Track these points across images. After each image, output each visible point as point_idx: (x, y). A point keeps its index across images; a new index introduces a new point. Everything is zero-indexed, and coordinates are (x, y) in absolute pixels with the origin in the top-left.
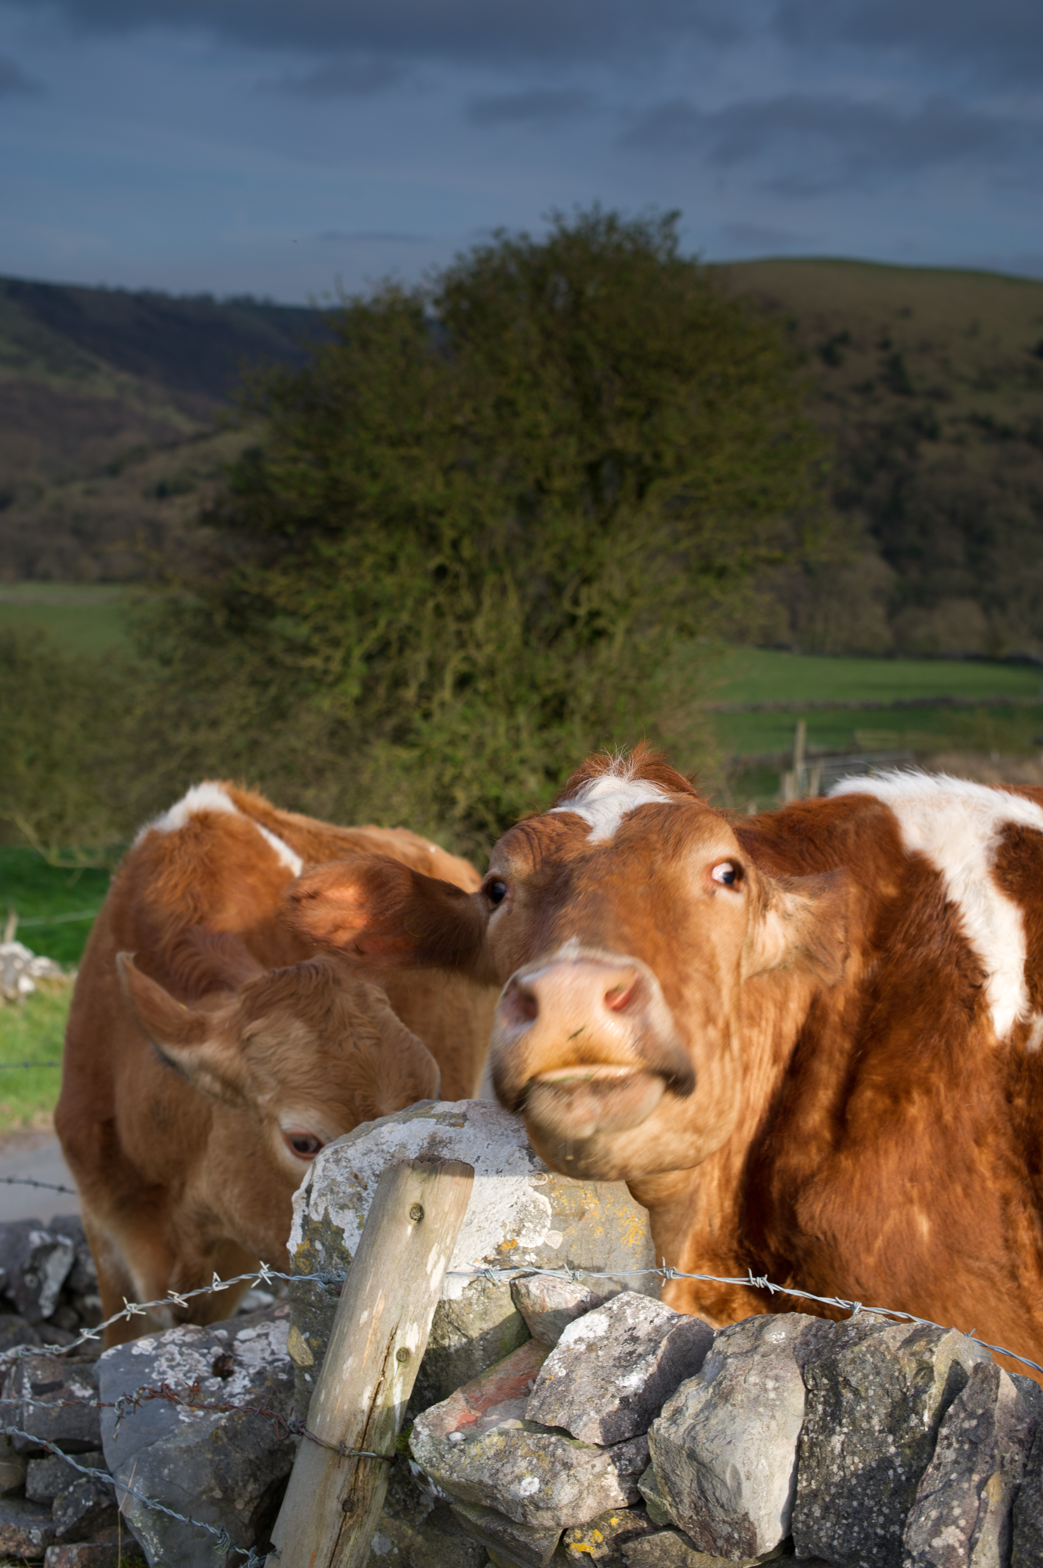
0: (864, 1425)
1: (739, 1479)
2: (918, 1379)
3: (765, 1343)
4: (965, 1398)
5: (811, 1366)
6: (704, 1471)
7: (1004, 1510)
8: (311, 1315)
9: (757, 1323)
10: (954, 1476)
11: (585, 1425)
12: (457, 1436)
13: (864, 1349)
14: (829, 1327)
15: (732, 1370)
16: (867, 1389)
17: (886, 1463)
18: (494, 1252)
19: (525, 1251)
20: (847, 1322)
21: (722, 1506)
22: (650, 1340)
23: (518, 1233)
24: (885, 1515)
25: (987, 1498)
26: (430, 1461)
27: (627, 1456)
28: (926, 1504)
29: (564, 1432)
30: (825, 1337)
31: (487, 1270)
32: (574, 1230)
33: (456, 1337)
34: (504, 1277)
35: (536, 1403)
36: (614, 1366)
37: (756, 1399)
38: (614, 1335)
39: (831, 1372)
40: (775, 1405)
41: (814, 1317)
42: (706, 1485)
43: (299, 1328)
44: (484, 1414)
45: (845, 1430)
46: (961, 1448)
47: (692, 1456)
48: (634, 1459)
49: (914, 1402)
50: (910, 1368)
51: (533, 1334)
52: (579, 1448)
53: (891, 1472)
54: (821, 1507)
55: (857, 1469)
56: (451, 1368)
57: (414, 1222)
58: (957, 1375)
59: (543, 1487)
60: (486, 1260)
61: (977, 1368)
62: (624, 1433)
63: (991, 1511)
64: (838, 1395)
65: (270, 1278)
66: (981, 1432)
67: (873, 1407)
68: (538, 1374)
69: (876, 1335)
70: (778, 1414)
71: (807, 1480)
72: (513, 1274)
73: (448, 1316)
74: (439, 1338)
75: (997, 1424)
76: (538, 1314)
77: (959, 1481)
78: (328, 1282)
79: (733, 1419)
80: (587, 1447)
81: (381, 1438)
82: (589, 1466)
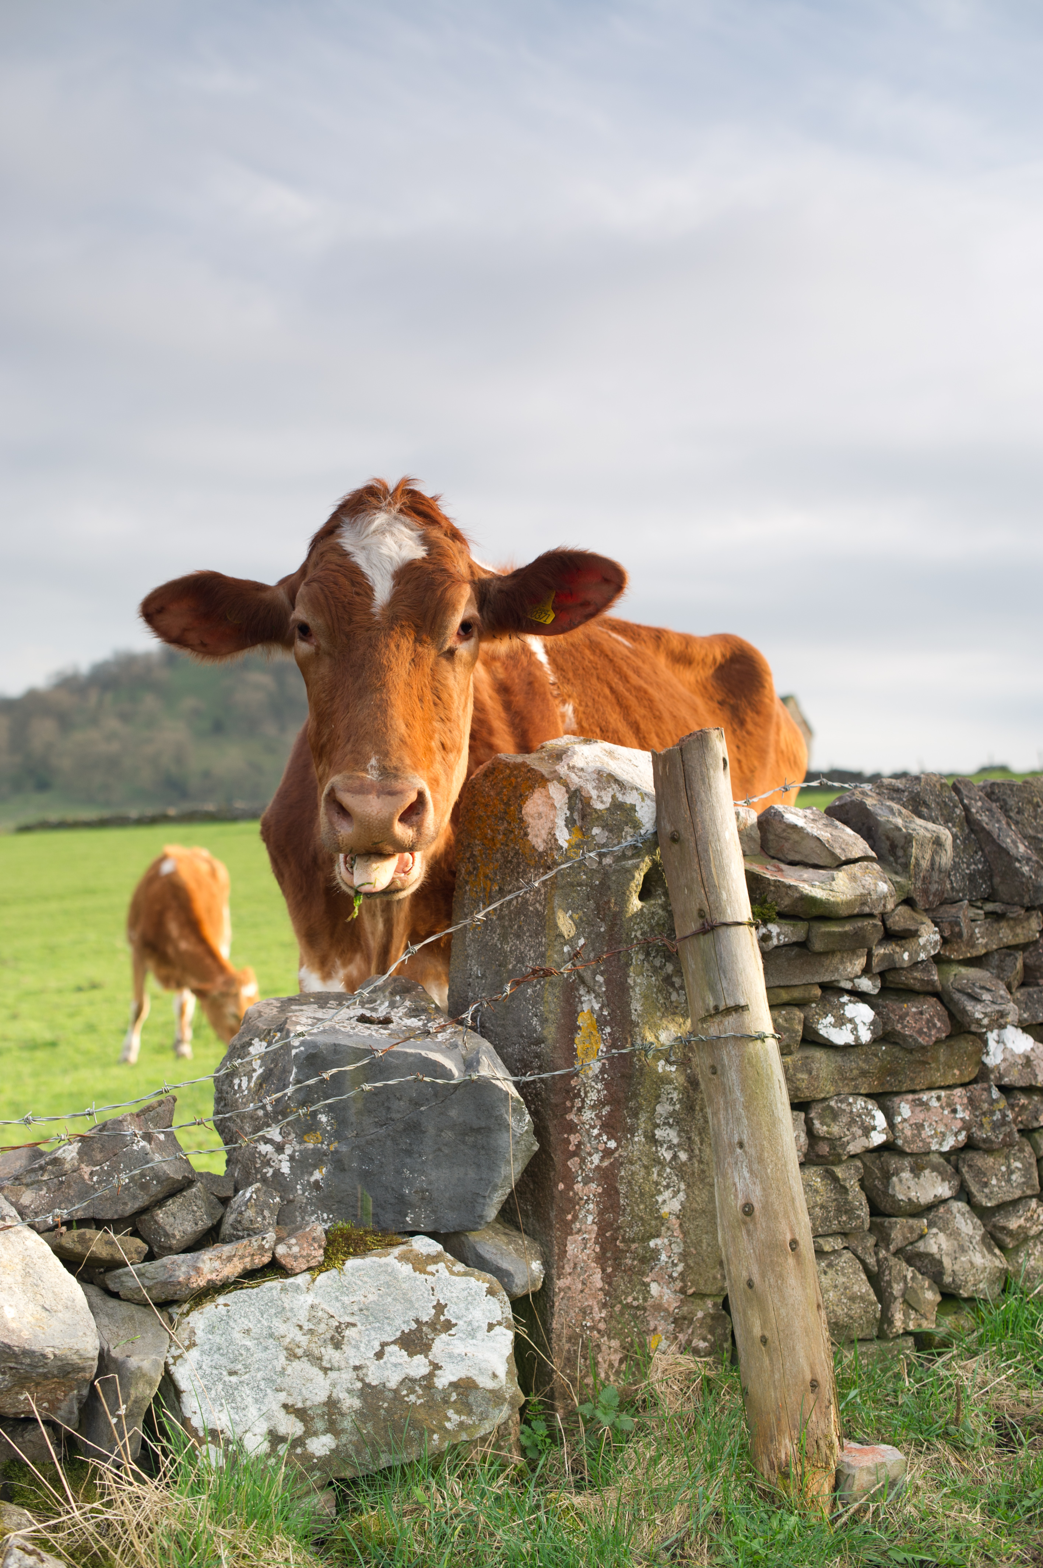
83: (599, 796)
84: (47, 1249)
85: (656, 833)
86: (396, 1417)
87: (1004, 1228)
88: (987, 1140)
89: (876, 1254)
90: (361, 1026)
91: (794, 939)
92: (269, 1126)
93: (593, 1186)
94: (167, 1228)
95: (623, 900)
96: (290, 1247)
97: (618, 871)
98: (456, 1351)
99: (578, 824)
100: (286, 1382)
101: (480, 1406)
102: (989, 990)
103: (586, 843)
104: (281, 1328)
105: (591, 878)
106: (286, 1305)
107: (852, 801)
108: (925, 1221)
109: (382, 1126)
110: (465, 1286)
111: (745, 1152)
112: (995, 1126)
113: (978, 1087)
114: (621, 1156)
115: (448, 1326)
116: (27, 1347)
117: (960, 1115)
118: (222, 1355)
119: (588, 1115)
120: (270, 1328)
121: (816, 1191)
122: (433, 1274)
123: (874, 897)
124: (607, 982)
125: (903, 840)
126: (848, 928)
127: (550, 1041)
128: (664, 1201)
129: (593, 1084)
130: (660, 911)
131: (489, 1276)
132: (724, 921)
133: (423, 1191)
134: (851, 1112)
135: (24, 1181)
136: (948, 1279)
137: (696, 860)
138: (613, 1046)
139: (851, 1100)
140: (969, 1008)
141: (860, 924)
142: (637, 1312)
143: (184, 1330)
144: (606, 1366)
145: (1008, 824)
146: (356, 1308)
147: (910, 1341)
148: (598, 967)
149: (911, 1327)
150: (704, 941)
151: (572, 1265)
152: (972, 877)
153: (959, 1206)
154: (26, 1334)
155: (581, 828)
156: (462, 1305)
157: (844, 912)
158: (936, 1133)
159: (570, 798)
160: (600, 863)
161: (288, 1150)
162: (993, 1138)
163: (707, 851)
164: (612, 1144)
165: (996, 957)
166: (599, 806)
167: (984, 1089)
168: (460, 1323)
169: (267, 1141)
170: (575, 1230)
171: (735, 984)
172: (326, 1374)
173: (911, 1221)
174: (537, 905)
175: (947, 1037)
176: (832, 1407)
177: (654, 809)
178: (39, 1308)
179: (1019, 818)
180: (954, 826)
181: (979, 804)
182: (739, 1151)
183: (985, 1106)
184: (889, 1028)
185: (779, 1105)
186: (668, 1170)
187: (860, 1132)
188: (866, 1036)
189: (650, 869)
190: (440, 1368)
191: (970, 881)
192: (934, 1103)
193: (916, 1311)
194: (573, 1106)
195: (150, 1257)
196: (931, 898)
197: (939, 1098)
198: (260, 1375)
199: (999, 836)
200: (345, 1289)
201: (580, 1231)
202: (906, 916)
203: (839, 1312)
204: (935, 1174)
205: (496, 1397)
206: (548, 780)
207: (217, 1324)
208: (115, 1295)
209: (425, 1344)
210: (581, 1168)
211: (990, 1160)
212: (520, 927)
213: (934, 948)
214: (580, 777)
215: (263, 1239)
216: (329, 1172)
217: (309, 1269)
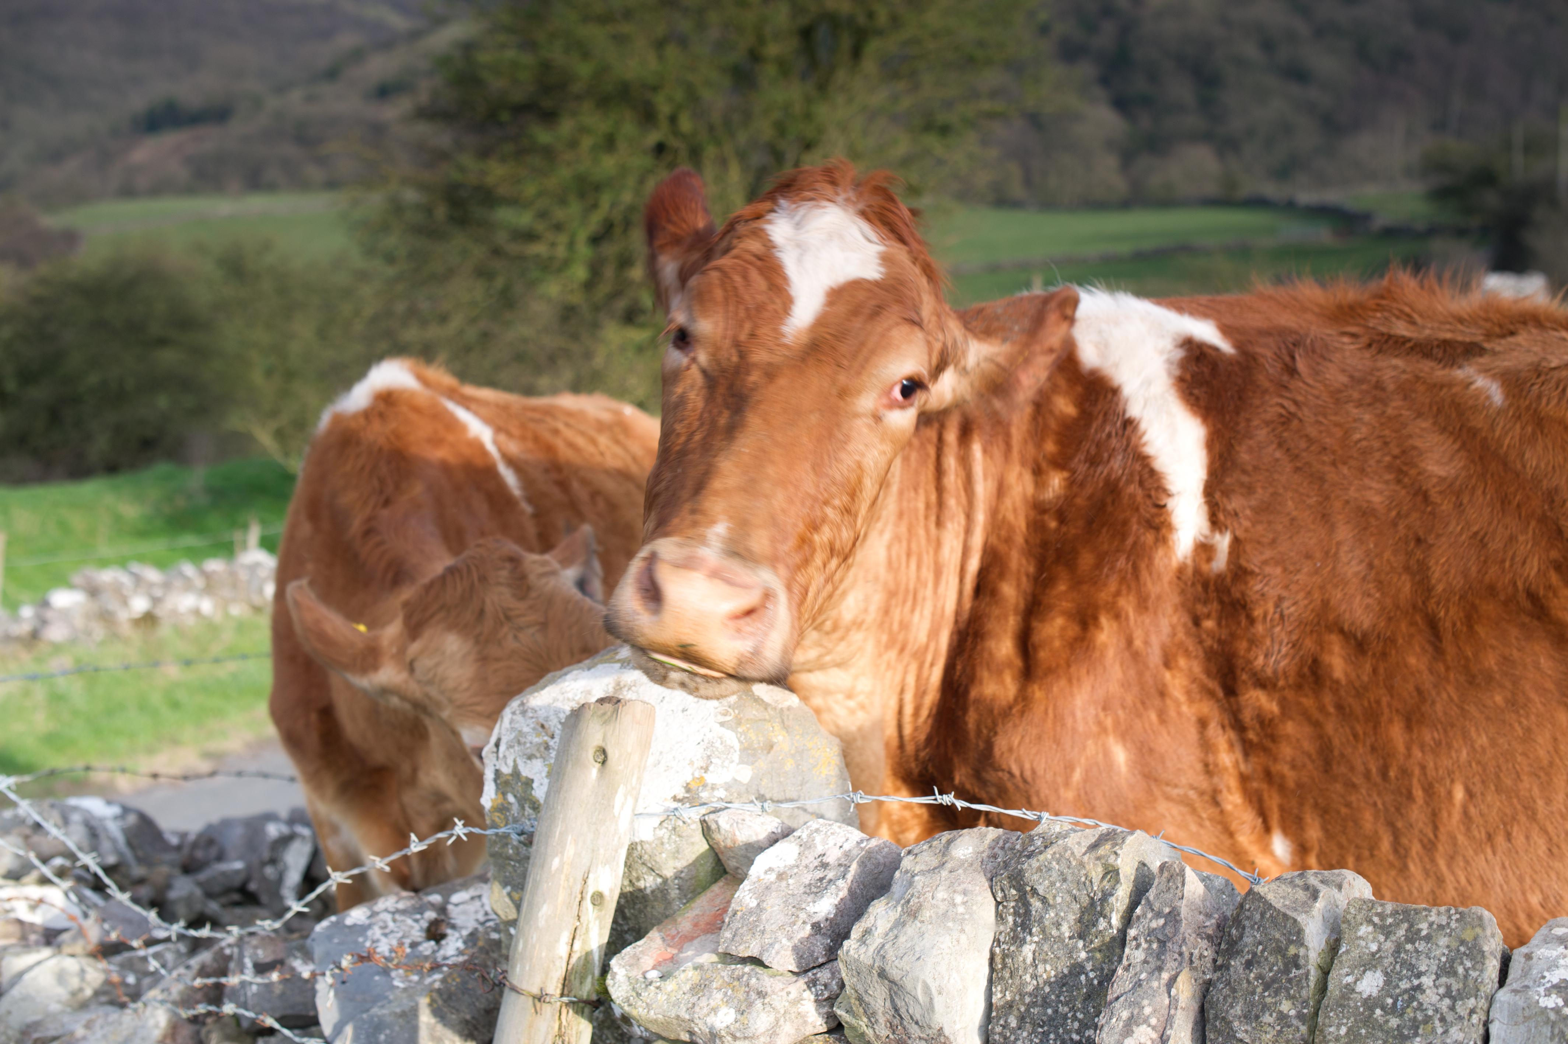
0: (1054, 932)
1: (931, 994)
2: (1105, 882)
3: (952, 859)
4: (1151, 898)
5: (999, 878)
6: (895, 989)
7: (1195, 1006)
8: (510, 869)
9: (944, 840)
10: (1143, 976)
11: (777, 953)
12: (653, 975)
13: (1049, 857)
14: (1017, 839)
15: (919, 887)
16: (1055, 897)
17: (1077, 969)
18: (683, 790)
19: (714, 788)
20: (1033, 833)
21: (917, 1023)
22: (840, 865)
23: (706, 770)
24: (1080, 1021)
25: (1177, 994)
26: (627, 1000)
27: (822, 981)
28: (1117, 1005)
29: (756, 961)
30: (1012, 849)
31: (676, 809)
32: (763, 763)
33: (651, 878)
34: (693, 815)
35: (728, 934)
36: (805, 893)
37: (945, 914)
38: (804, 863)
39: (1018, 882)
40: (964, 919)
41: (1001, 830)
42: (899, 1003)
43: (500, 882)
44: (681, 950)
45: (1036, 939)
46: (1150, 948)
47: (883, 974)
48: (830, 984)
49: (1102, 905)
50: (1096, 872)
51: (728, 870)
52: (773, 976)
53: (1083, 977)
54: (1017, 1018)
55: (1049, 977)
56: (649, 909)
57: (598, 765)
58: (1144, 876)
59: (739, 1017)
60: (675, 799)
61: (1162, 868)
62: (817, 958)
63: (1183, 1009)
64: (1027, 905)
65: (465, 834)
66: (1169, 930)
67: (1062, 914)
68: (729, 906)
69: (1060, 842)
70: (967, 928)
71: (1001, 992)
72: (703, 810)
73: (641, 858)
74: (634, 881)
75: (1184, 921)
76: (730, 849)
77: (1148, 980)
78: (521, 834)
79: (922, 935)
80: (782, 975)
81: (581, 983)
82: (784, 994)
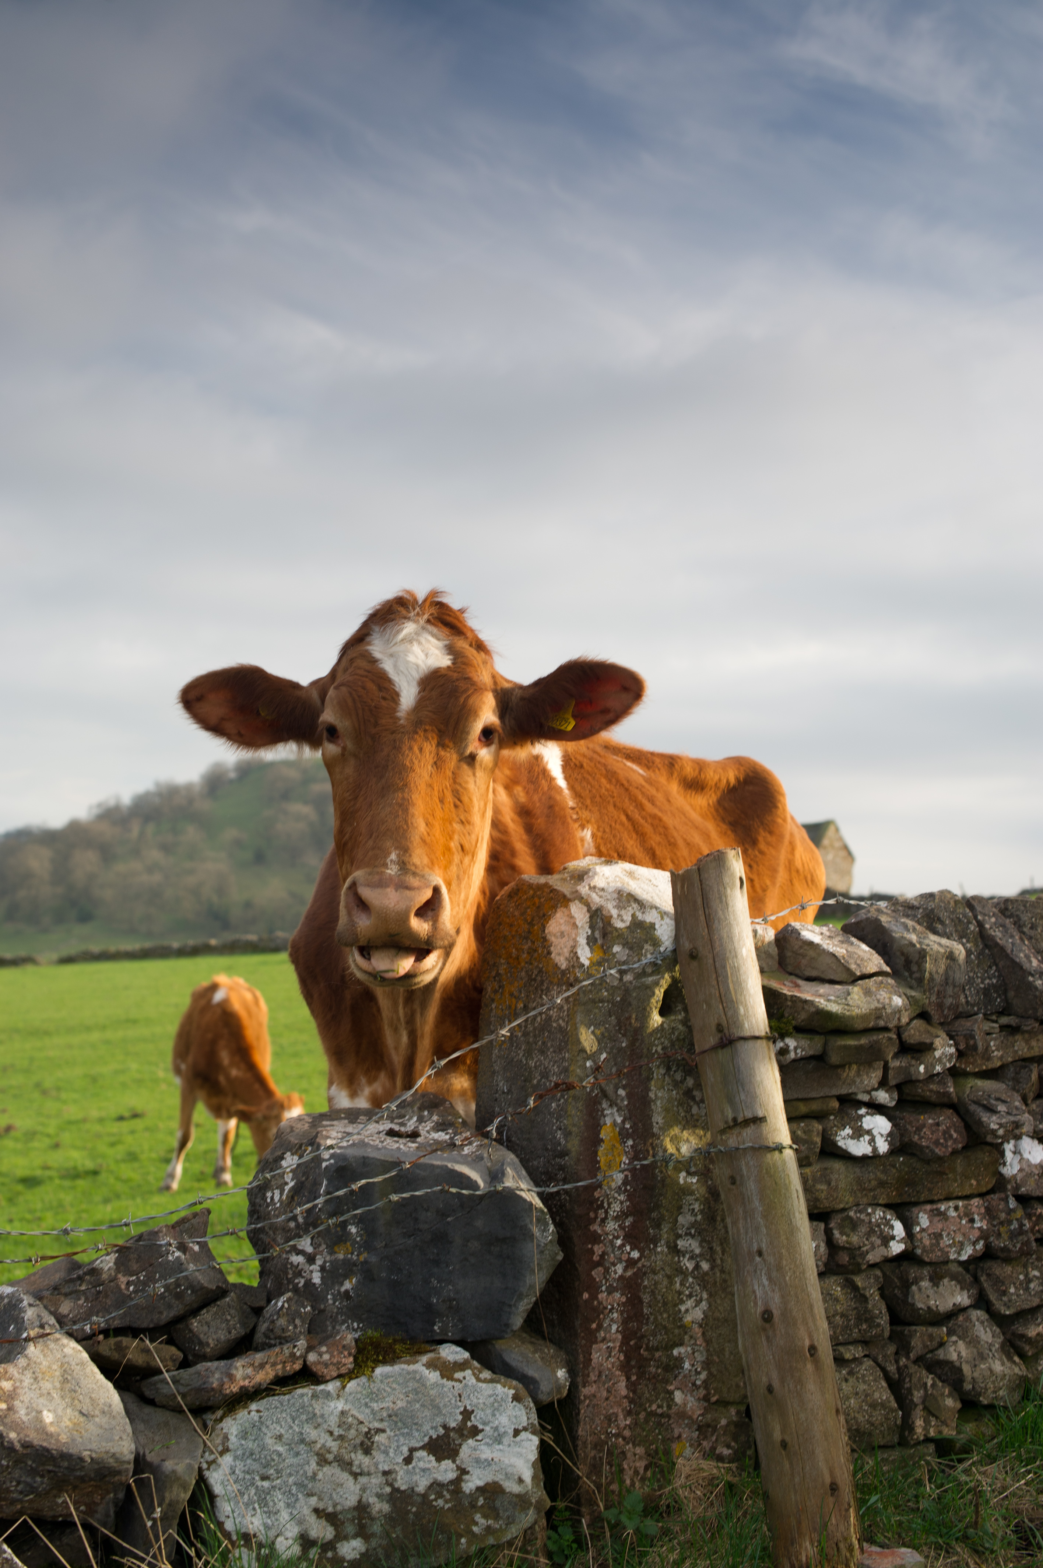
83: (619, 916)
84: (85, 1355)
85: (674, 951)
86: (424, 1521)
87: (1023, 1336)
88: (1005, 1249)
89: (897, 1362)
90: (389, 1140)
91: (811, 1053)
92: (300, 1237)
93: (617, 1295)
94: (202, 1336)
95: (644, 1016)
96: (321, 1355)
97: (639, 988)
98: (483, 1456)
99: (600, 942)
100: (318, 1486)
101: (507, 1510)
102: (1004, 1102)
103: (607, 961)
104: (312, 1433)
105: (612, 995)
106: (317, 1411)
107: (867, 919)
108: (945, 1329)
109: (410, 1236)
110: (491, 1392)
111: (764, 1260)
112: (1013, 1235)
113: (996, 1197)
114: (643, 1266)
115: (475, 1432)
116: (65, 1450)
117: (978, 1225)
118: (255, 1460)
119: (611, 1226)
120: (302, 1434)
121: (837, 1300)
122: (461, 1382)
123: (889, 1011)
124: (629, 1096)
125: (917, 956)
126: (864, 1041)
127: (573, 1154)
128: (687, 1311)
129: (616, 1195)
130: (680, 1027)
131: (514, 1383)
132: (742, 1035)
133: (451, 1300)
134: (870, 1222)
135: (63, 1291)
136: (968, 1387)
137: (714, 976)
138: (636, 1157)
139: (870, 1210)
140: (985, 1119)
141: (875, 1038)
142: (662, 1420)
143: (218, 1436)
144: (632, 1472)
145: (1022, 940)
146: (385, 1414)
147: (931, 1448)
148: (620, 1081)
149: (932, 1433)
150: (723, 1055)
151: (597, 1373)
152: (986, 992)
153: (977, 1314)
154: (64, 1438)
155: (602, 946)
156: (489, 1411)
157: (859, 1026)
158: (954, 1242)
159: (591, 917)
160: (621, 979)
161: (319, 1262)
162: (1011, 1247)
163: (724, 967)
164: (635, 1254)
165: (1012, 1069)
166: (619, 925)
167: (1001, 1199)
168: (487, 1428)
169: (300, 1252)
170: (599, 1339)
171: (753, 1097)
172: (356, 1479)
173: (930, 1329)
174: (561, 1021)
175: (963, 1148)
176: (851, 1510)
177: (673, 927)
178: (77, 1413)
179: (1032, 933)
180: (968, 941)
181: (993, 920)
182: (758, 1259)
183: (1003, 1216)
184: (906, 1140)
185: (797, 1214)
186: (691, 1280)
187: (879, 1242)
188: (883, 1147)
189: (670, 986)
190: (468, 1473)
191: (985, 995)
192: (952, 1213)
193: (937, 1418)
194: (596, 1217)
195: (185, 1364)
196: (946, 1012)
197: (956, 1208)
198: (291, 1480)
199: (1012, 951)
200: (374, 1396)
201: (604, 1339)
202: (922, 1029)
203: (860, 1419)
204: (953, 1283)
205: (522, 1501)
206: (569, 900)
207: (249, 1430)
208: (151, 1402)
209: (453, 1450)
210: (605, 1277)
211: (1008, 1269)
212: (544, 1043)
213: (950, 1061)
214: (601, 897)
215: (295, 1346)
216: (358, 1282)
217: (340, 1376)
